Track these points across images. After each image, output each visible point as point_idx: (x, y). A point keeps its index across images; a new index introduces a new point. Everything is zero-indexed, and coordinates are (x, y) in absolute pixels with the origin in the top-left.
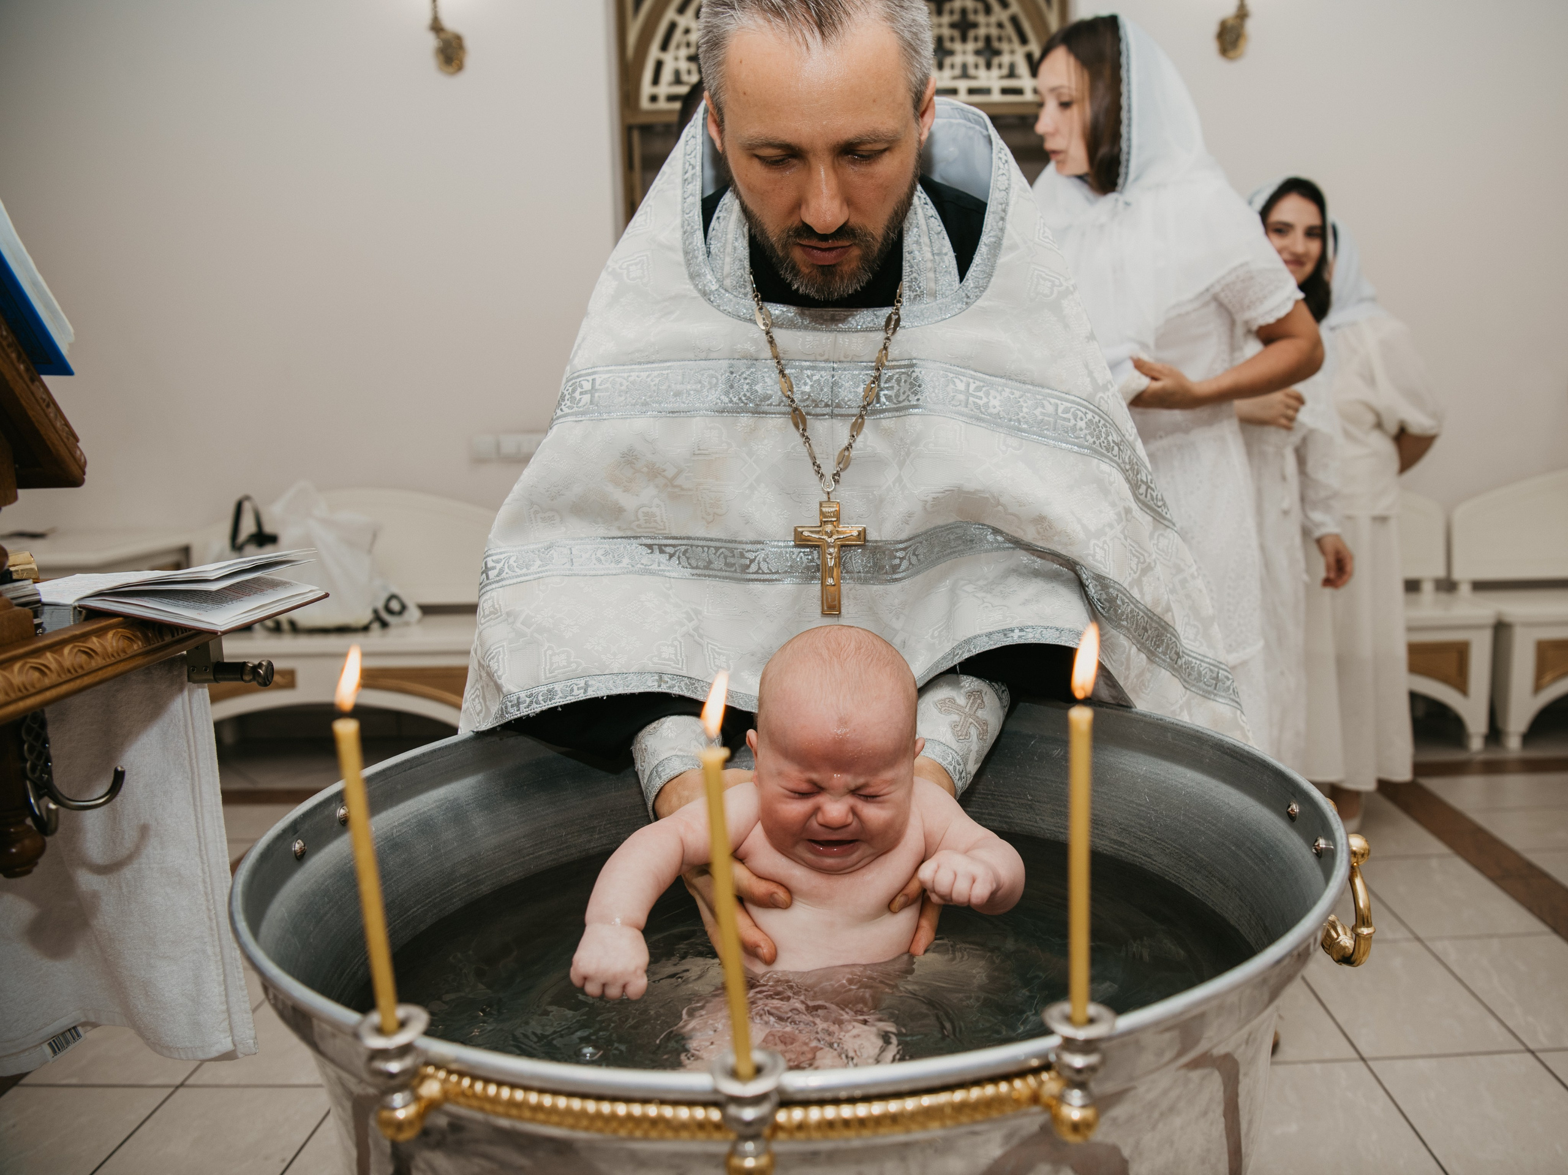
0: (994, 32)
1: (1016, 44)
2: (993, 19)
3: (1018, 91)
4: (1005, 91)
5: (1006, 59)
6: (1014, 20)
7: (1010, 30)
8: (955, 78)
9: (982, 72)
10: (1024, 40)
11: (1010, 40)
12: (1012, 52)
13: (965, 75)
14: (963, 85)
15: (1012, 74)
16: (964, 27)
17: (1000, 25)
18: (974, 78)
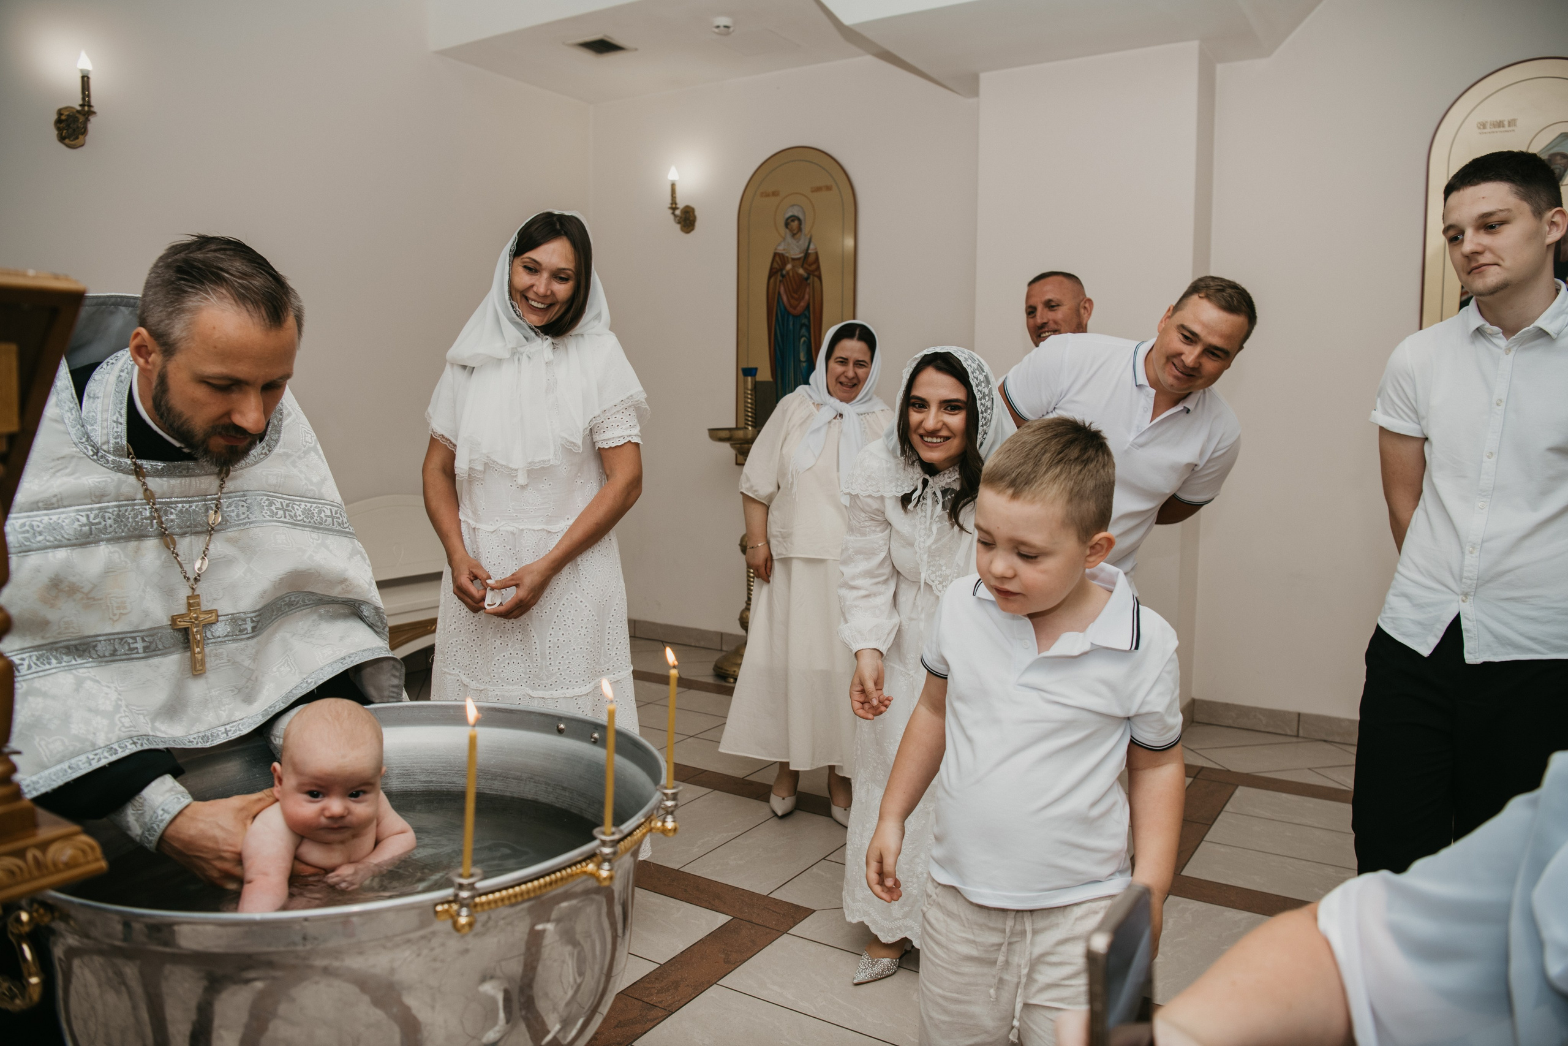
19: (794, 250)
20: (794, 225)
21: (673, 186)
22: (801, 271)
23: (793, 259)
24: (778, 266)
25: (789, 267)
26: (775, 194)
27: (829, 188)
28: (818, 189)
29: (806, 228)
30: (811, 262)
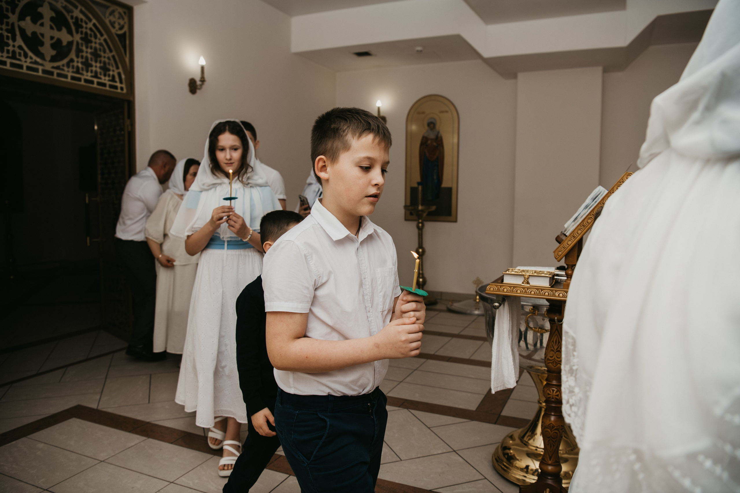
0: (107, 61)
1: (115, 69)
2: (106, 55)
3: (116, 87)
4: (111, 86)
5: (111, 73)
6: (113, 57)
7: (112, 61)
8: (92, 76)
9: (103, 77)
10: (118, 68)
11: (113, 66)
12: (113, 71)
13: (96, 76)
14: (95, 80)
15: (113, 80)
16: (96, 55)
17: (109, 58)
18: (100, 78)
19: (432, 135)
20: (432, 125)
21: (379, 108)
22: (435, 144)
23: (432, 139)
24: (424, 142)
25: (429, 142)
26: (423, 113)
27: (447, 112)
28: (442, 112)
29: (437, 127)
30: (439, 141)
